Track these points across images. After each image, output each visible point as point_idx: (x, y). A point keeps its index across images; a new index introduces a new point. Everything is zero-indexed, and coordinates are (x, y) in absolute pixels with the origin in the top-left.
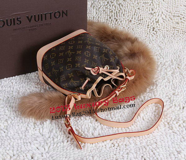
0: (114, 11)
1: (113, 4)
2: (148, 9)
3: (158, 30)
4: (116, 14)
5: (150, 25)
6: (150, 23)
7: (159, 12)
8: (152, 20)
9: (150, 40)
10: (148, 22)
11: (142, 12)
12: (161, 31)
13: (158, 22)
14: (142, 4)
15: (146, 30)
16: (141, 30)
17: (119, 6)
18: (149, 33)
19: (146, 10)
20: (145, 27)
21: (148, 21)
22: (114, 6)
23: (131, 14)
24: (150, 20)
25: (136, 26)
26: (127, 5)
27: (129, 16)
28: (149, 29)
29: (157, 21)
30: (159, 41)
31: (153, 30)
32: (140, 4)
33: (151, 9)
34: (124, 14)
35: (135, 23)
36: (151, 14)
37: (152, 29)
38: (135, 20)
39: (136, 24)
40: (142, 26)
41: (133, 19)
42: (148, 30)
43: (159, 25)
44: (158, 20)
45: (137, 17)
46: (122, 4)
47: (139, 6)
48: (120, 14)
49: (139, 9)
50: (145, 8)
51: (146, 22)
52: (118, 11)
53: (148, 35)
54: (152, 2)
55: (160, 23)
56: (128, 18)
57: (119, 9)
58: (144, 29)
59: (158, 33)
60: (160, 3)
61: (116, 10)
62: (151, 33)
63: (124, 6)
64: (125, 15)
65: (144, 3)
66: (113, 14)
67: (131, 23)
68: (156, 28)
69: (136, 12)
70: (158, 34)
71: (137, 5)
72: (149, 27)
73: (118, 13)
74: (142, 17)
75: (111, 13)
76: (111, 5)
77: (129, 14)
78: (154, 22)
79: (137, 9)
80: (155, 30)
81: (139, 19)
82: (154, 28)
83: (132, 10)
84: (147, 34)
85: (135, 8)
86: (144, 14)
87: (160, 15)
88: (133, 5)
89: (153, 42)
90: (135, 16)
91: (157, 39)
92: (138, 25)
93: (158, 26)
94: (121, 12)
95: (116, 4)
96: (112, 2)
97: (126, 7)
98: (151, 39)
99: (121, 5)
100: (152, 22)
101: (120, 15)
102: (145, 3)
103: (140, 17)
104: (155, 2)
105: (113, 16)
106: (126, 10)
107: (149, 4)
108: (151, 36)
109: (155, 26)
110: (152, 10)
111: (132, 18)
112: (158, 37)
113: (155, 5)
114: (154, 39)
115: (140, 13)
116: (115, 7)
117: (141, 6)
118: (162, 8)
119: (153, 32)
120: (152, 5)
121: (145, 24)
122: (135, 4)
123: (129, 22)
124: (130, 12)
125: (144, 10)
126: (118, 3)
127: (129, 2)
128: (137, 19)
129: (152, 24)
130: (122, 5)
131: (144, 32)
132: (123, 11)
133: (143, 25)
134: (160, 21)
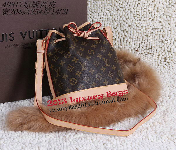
0: (117, 39)
1: (116, 30)
2: (158, 36)
3: (171, 60)
4: (119, 42)
5: (161, 55)
6: (160, 53)
7: (171, 39)
8: (163, 48)
9: (161, 72)
10: (158, 52)
11: (151, 39)
12: (174, 61)
13: (170, 52)
14: (150, 30)
15: (156, 60)
16: (151, 60)
17: (124, 33)
18: (160, 64)
19: (156, 37)
20: (155, 57)
21: (158, 50)
22: (117, 33)
23: (138, 42)
24: (160, 49)
25: (144, 56)
26: (132, 32)
27: (136, 45)
28: (160, 59)
29: (169, 50)
30: (171, 73)
31: (165, 61)
32: (148, 30)
33: (161, 36)
34: (129, 42)
35: (143, 52)
36: (162, 42)
37: (163, 60)
38: (143, 49)
39: (144, 54)
40: (151, 57)
41: (141, 48)
42: (159, 61)
43: (171, 54)
44: (171, 49)
45: (145, 45)
46: (127, 30)
47: (147, 32)
48: (125, 42)
49: (147, 36)
50: (154, 35)
51: (155, 52)
52: (122, 39)
53: (159, 67)
54: (163, 28)
55: (172, 53)
56: (134, 47)
57: (124, 36)
58: (153, 60)
59: (170, 64)
60: (173, 28)
61: (120, 37)
62: (162, 65)
63: (129, 32)
64: (131, 43)
65: (152, 29)
66: (116, 41)
67: (138, 53)
68: (168, 59)
69: (144, 39)
70: (170, 66)
71: (145, 31)
72: (160, 57)
73: (122, 41)
74: (151, 45)
75: (114, 41)
76: (114, 32)
77: (136, 42)
78: (166, 51)
79: (145, 37)
80: (167, 61)
81: (148, 48)
82: (165, 59)
83: (139, 37)
84: (157, 65)
85: (143, 35)
86: (153, 42)
87: (172, 43)
88: (140, 32)
89: (165, 74)
90: (143, 44)
91: (170, 70)
92: (147, 55)
93: (171, 56)
94: (126, 39)
95: (119, 30)
96: (115, 29)
97: (132, 34)
98: (162, 70)
99: (125, 32)
100: (163, 51)
101: (125, 44)
102: (154, 30)
103: (148, 45)
104: (166, 28)
105: (117, 44)
106: (132, 37)
107: (159, 30)
108: (162, 67)
109: (167, 55)
110: (163, 37)
111: (139, 47)
112: (171, 69)
113: (166, 31)
114: (165, 71)
115: (149, 41)
116: (119, 34)
117: (150, 32)
118: (174, 34)
119: (165, 63)
120: (162, 31)
121: (155, 54)
122: (142, 30)
123: (136, 52)
124: (137, 39)
125: (153, 37)
126: (123, 29)
127: (135, 28)
128: (145, 48)
129: (164, 54)
130: (127, 32)
131: (154, 62)
132: (129, 38)
133: (152, 54)
134: (172, 50)
